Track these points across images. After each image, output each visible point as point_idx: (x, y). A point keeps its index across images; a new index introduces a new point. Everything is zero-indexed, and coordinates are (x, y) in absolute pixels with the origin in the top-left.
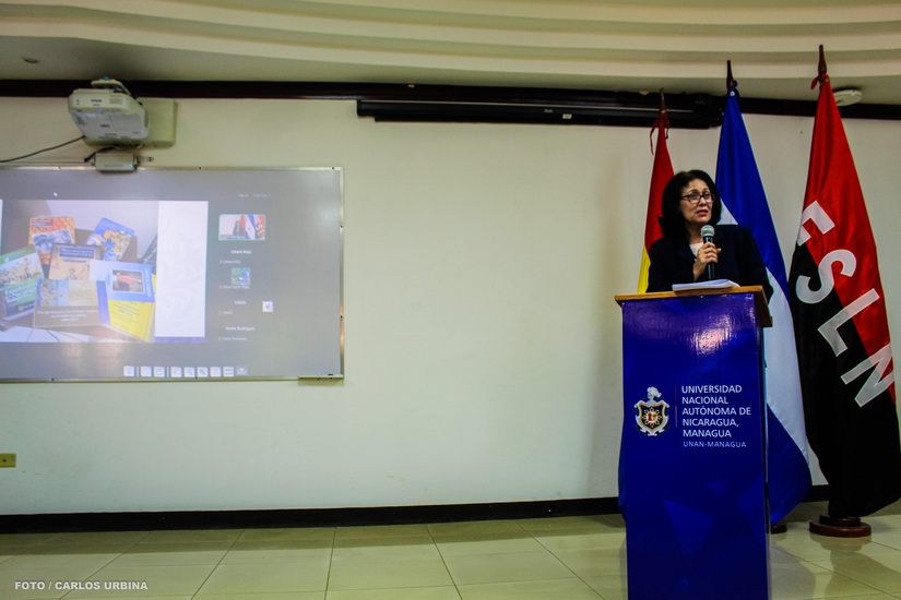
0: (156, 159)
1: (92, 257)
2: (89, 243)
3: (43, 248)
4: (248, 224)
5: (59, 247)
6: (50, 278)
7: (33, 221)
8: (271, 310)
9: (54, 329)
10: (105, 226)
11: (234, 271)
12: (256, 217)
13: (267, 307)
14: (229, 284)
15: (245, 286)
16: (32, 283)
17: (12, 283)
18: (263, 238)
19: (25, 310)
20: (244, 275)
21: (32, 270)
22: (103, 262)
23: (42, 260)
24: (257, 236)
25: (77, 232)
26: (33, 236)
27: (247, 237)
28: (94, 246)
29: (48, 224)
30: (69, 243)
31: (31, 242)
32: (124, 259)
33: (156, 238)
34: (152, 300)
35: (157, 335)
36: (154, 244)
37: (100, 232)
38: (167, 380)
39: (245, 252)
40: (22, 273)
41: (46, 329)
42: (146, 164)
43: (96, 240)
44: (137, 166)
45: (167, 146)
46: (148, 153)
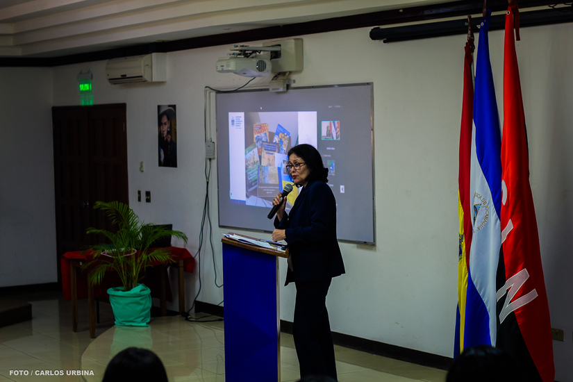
0: (296, 81)
1: (275, 151)
2: (274, 141)
3: (258, 144)
4: (333, 128)
5: (264, 143)
6: (262, 164)
7: (254, 125)
8: (344, 191)
10: (281, 130)
11: (328, 163)
12: (336, 122)
13: (342, 189)
15: (333, 173)
16: (256, 167)
17: (250, 167)
18: (339, 139)
19: (255, 185)
20: (332, 165)
21: (256, 160)
22: (279, 154)
23: (259, 152)
24: (337, 138)
25: (270, 133)
26: (255, 136)
27: (333, 138)
28: (275, 143)
29: (260, 128)
31: (255, 141)
37: (278, 133)
39: (332, 149)
40: (252, 161)
41: (262, 198)
42: (293, 85)
43: (276, 139)
44: (288, 87)
45: (299, 71)
46: (294, 77)
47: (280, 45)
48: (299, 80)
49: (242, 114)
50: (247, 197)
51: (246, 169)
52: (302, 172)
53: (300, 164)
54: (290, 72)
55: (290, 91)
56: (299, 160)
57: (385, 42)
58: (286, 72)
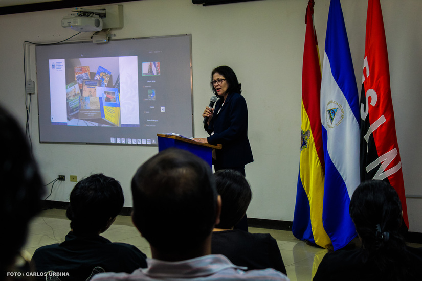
1: (97, 86)
2: (95, 79)
3: (80, 82)
4: (153, 67)
5: (85, 81)
7: (75, 68)
8: (164, 111)
9: (86, 120)
10: (101, 70)
11: (149, 91)
12: (156, 63)
13: (163, 109)
14: (147, 98)
15: (154, 99)
16: (77, 98)
17: (71, 98)
19: (76, 111)
20: (153, 93)
21: (77, 92)
22: (101, 88)
23: (80, 87)
25: (91, 73)
26: (76, 76)
28: (97, 80)
29: (80, 70)
30: (88, 79)
31: (76, 79)
32: (108, 86)
33: (119, 76)
34: (119, 106)
35: (122, 123)
36: (118, 78)
38: (127, 144)
39: (153, 81)
40: (73, 94)
41: (84, 120)
42: (113, 38)
43: (97, 77)
44: (109, 40)
45: (120, 28)
46: (113, 32)
47: (105, 9)
48: (118, 34)
49: (63, 61)
50: (68, 119)
51: (67, 99)
52: (223, 86)
53: (222, 80)
54: (111, 29)
55: (111, 42)
56: (221, 77)
57: (203, 5)
58: (108, 29)
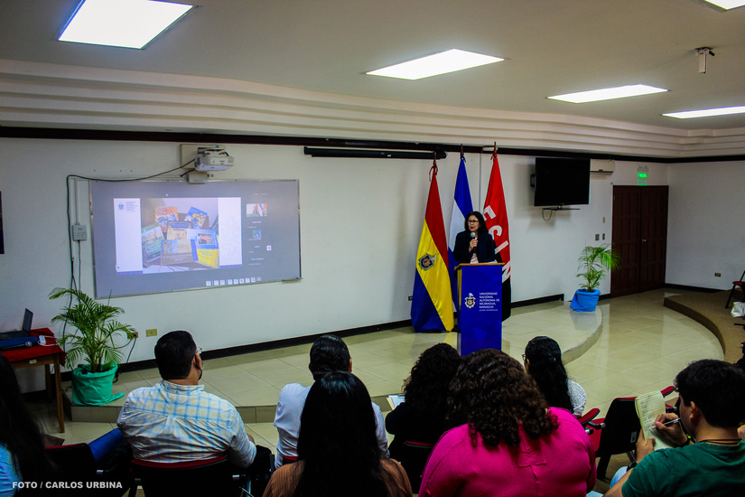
1: (187, 228)
2: (186, 220)
3: (162, 224)
4: (259, 208)
5: (171, 223)
6: (168, 239)
7: (156, 209)
9: (172, 266)
10: (195, 211)
11: (254, 232)
12: (263, 205)
14: (252, 238)
15: (259, 238)
16: (158, 242)
17: (148, 243)
18: (266, 215)
19: (156, 256)
20: (258, 233)
21: (158, 236)
22: (193, 229)
23: (163, 230)
24: (263, 214)
25: (179, 214)
26: (158, 217)
27: (259, 215)
28: (188, 222)
29: (165, 211)
30: (175, 221)
31: (157, 221)
32: (202, 228)
33: (218, 216)
34: (217, 248)
35: (220, 265)
36: (217, 220)
37: (190, 214)
39: (258, 222)
40: (153, 237)
41: (168, 266)
43: (189, 218)
49: (136, 200)
50: (145, 267)
51: (143, 244)
